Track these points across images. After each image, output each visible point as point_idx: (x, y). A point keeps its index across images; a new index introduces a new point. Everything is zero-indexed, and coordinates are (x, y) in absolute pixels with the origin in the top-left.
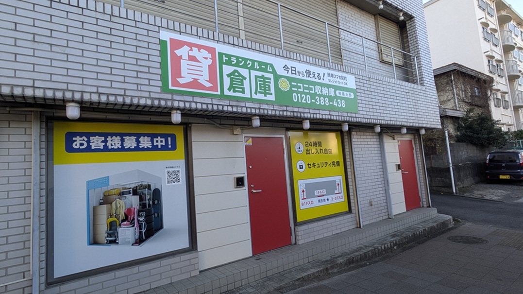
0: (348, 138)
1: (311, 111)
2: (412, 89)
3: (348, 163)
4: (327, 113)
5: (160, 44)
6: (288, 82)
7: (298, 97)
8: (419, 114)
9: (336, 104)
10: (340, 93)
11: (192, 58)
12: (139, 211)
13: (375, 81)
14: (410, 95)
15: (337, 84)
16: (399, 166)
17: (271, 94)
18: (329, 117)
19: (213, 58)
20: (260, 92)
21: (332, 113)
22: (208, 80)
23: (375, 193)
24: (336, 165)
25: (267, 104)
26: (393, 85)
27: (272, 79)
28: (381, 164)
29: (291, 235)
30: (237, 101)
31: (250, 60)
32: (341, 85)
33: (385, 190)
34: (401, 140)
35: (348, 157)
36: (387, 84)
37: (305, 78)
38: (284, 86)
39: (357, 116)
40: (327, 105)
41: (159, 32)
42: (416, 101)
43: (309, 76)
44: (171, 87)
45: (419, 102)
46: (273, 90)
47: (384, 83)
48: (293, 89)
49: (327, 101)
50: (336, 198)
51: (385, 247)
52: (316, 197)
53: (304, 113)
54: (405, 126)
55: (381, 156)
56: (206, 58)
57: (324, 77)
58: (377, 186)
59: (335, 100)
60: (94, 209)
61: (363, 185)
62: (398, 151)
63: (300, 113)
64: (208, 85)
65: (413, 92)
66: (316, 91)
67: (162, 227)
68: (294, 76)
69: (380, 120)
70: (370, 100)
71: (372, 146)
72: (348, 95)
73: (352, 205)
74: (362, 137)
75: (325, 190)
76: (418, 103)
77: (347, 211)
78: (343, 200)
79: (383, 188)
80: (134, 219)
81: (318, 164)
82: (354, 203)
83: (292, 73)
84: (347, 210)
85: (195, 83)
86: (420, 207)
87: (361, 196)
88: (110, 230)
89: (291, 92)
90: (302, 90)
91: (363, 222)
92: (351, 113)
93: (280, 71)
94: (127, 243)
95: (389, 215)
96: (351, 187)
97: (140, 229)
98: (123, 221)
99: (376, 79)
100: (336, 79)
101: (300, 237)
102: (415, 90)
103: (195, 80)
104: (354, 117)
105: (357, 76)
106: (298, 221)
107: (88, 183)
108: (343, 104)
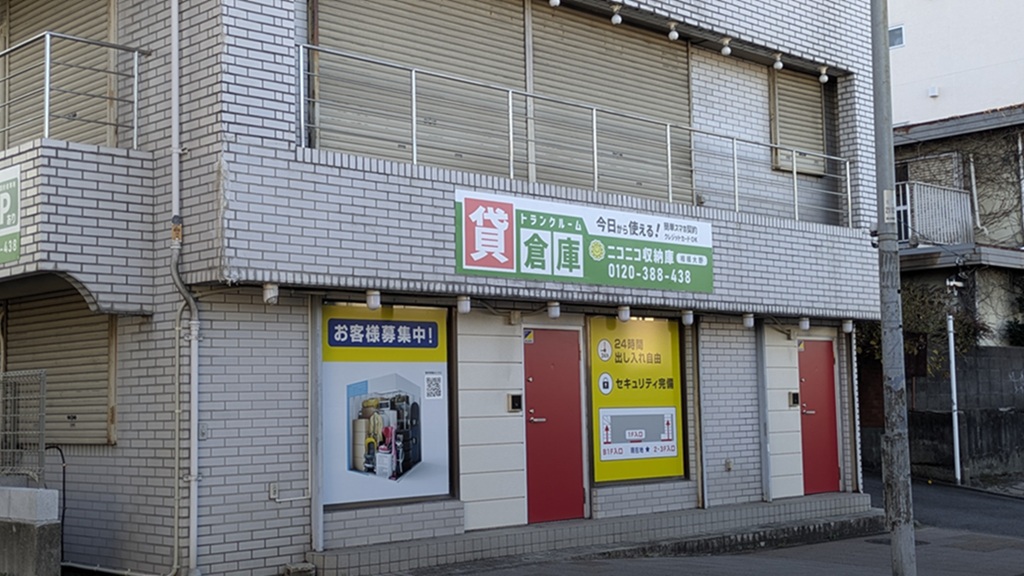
0: (692, 336)
1: (635, 292)
2: (829, 238)
3: (689, 384)
4: (660, 294)
5: (455, 208)
6: (603, 246)
7: (616, 269)
8: (840, 291)
9: (674, 279)
10: (683, 258)
11: (488, 224)
12: (397, 433)
13: (750, 228)
14: (825, 250)
15: (680, 242)
16: (795, 396)
17: (578, 267)
18: (662, 301)
19: (510, 221)
20: (564, 266)
21: (667, 294)
22: (503, 251)
23: (737, 448)
24: (666, 385)
25: (572, 284)
26: (789, 233)
27: (581, 243)
28: (755, 390)
29: (584, 502)
30: (536, 281)
31: (554, 216)
32: (685, 243)
33: (760, 443)
34: (805, 341)
35: (689, 371)
36: (776, 231)
37: (629, 236)
38: (597, 252)
39: (711, 297)
40: (660, 280)
41: (454, 192)
42: (837, 264)
43: (634, 233)
44: (465, 267)
45: (842, 264)
46: (581, 262)
47: (768, 230)
48: (610, 257)
49: (660, 274)
50: (663, 449)
51: (742, 539)
52: (627, 441)
53: (623, 295)
54: (806, 316)
55: (757, 374)
56: (502, 221)
57: (658, 230)
58: (744, 434)
59: (674, 271)
60: (354, 422)
61: (716, 429)
62: (797, 365)
63: (618, 295)
64: (503, 259)
65: (830, 244)
66: (644, 257)
67: (420, 460)
68: (612, 234)
69: (753, 304)
70: (738, 266)
71: (740, 352)
72: (697, 260)
73: (692, 464)
74: (719, 332)
75: (643, 431)
76: (840, 267)
77: (680, 476)
78: (675, 454)
79: (756, 440)
80: (391, 443)
81: (635, 382)
82: (696, 461)
83: (610, 230)
84: (682, 473)
85: (489, 260)
86: (838, 491)
87: (710, 449)
88: (369, 454)
89: (607, 261)
90: (622, 258)
91: (709, 500)
92: (700, 293)
93: (593, 229)
94: (385, 474)
95: (762, 494)
96: (691, 430)
97: (398, 458)
98: (381, 443)
99: (754, 225)
100: (677, 233)
101: (599, 506)
102: (836, 239)
103: (490, 254)
104: (704, 301)
105: (715, 223)
106: (596, 480)
107: (348, 387)
108: (688, 277)
